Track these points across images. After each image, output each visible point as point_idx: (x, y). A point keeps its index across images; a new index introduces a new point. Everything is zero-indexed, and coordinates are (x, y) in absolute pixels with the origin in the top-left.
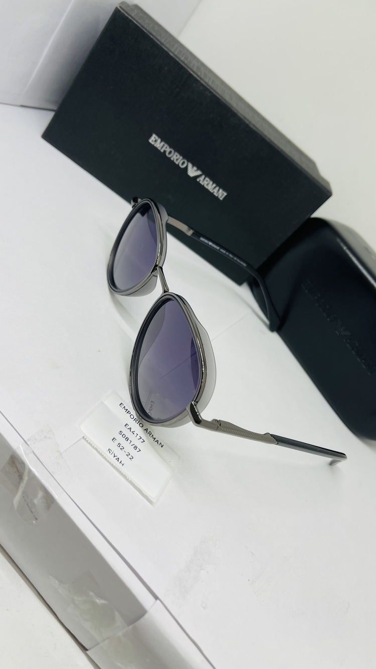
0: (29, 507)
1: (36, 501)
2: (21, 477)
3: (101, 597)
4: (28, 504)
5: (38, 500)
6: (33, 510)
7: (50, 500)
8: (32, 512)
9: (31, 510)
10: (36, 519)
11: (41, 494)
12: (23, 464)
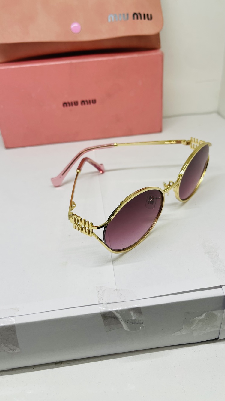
0: (134, 323)
2: (116, 318)
5: (134, 316)
6: (137, 322)
7: (138, 310)
10: (143, 323)
11: (132, 313)
12: (110, 313)
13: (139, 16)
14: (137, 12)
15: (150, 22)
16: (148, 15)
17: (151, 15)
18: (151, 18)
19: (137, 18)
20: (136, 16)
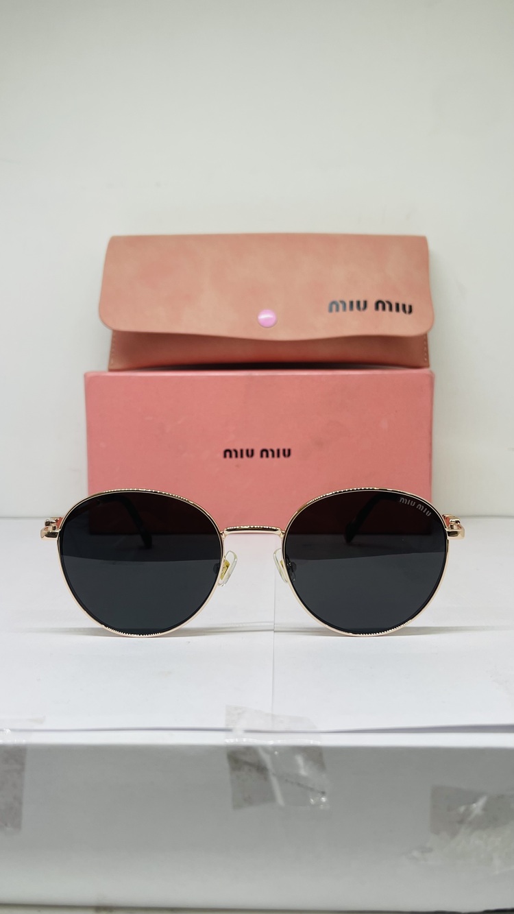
0: (302, 786)
1: (303, 772)
2: (261, 768)
4: (299, 784)
5: (303, 768)
6: (310, 785)
7: (315, 755)
8: (312, 789)
9: (307, 788)
10: (323, 793)
11: (300, 760)
12: (249, 750)
13: (387, 306)
14: (384, 299)
15: (407, 316)
16: (404, 306)
17: (411, 307)
18: (410, 311)
19: (384, 308)
20: (380, 305)
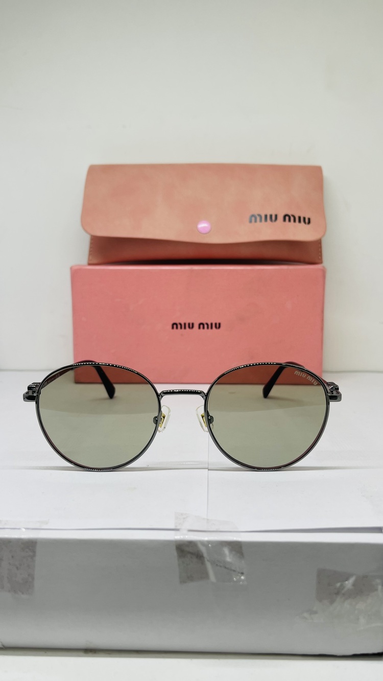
0: (228, 569)
1: (228, 559)
2: (199, 556)
3: (347, 579)
4: (225, 567)
5: (229, 557)
6: (233, 568)
7: (237, 547)
8: (234, 571)
9: (231, 570)
10: (242, 574)
11: (226, 551)
12: (191, 544)
13: (292, 219)
14: (290, 214)
15: (307, 226)
16: (304, 219)
17: (309, 219)
18: (309, 222)
19: (290, 220)
20: (287, 218)
